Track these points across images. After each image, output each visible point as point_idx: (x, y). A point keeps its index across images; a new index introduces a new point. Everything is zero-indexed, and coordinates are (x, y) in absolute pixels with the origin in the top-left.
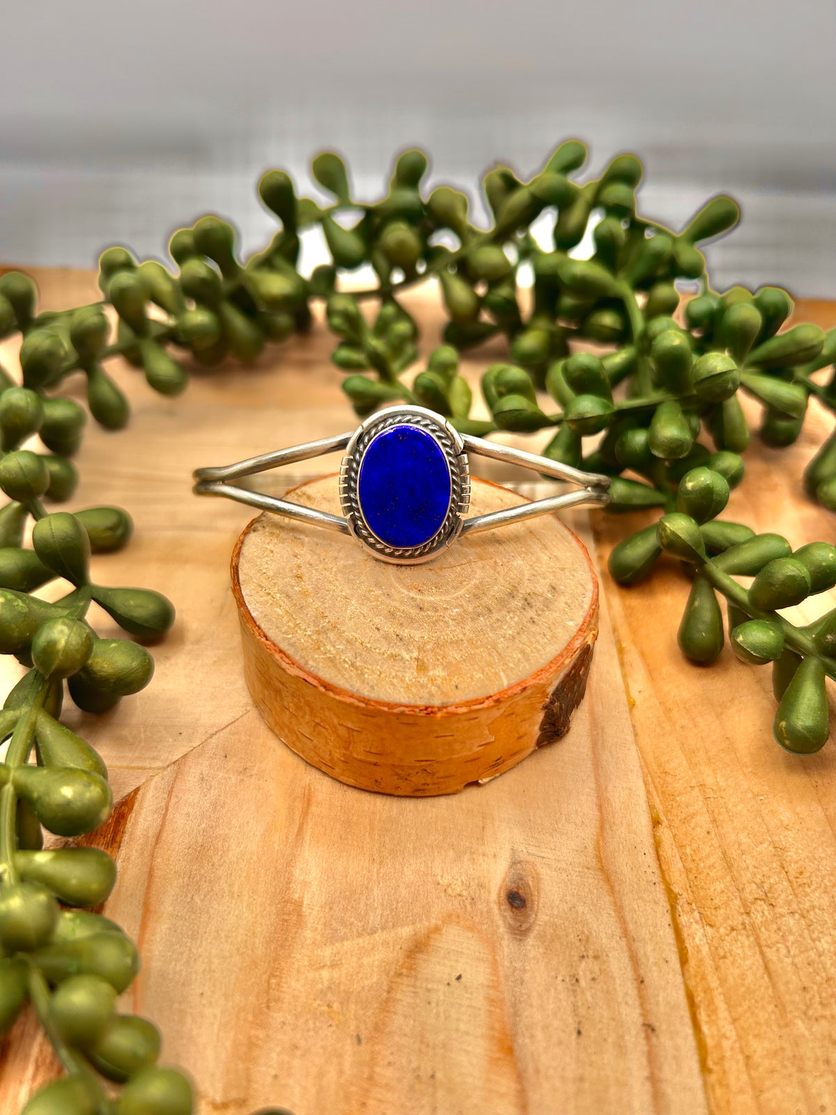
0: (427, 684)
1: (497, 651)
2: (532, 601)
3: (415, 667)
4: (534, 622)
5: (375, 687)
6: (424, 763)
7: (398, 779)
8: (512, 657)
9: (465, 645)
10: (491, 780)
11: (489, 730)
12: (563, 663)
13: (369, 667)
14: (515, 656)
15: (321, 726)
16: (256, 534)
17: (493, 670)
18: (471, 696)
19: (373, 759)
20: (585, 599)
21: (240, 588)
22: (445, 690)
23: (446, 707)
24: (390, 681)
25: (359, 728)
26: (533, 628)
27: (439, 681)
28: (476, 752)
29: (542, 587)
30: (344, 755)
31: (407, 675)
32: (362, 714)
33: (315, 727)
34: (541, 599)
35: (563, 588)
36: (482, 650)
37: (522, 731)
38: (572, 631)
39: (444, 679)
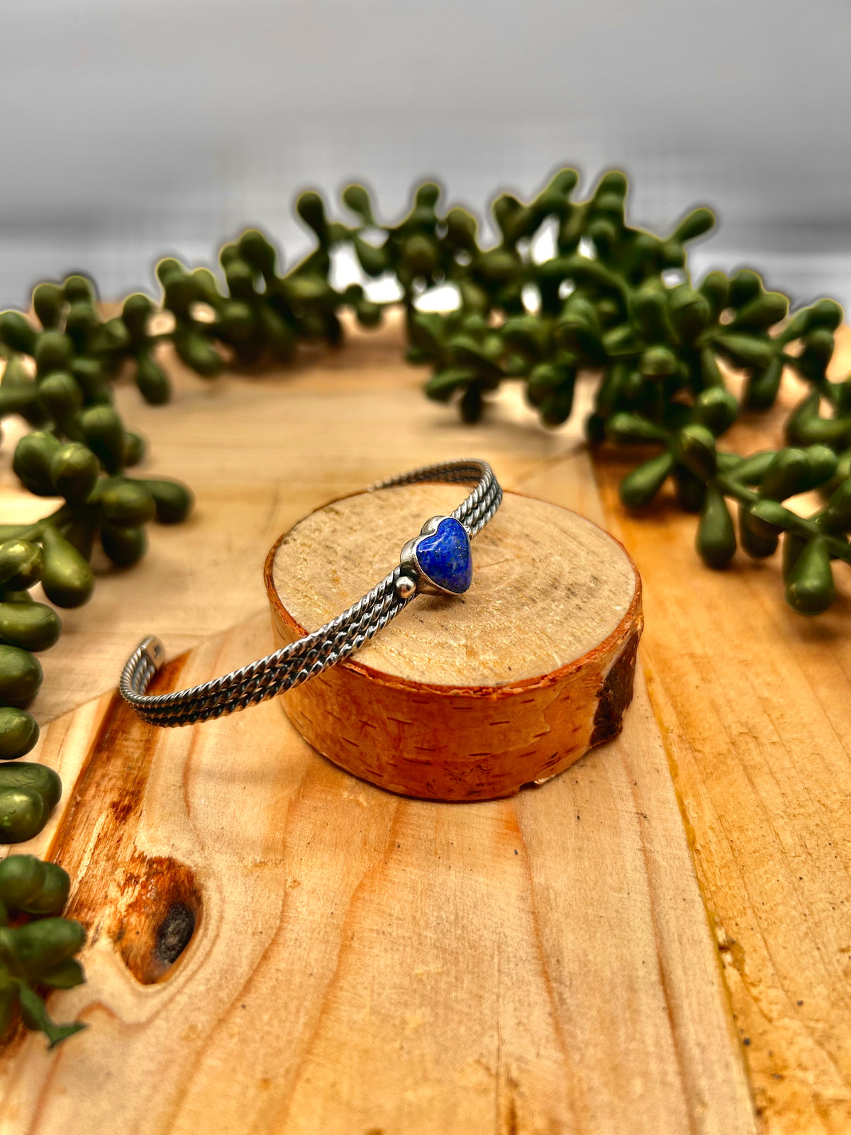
0: (479, 667)
1: (547, 636)
2: (575, 590)
3: (465, 653)
4: (580, 608)
5: (426, 672)
6: (478, 758)
7: (451, 779)
8: (563, 640)
9: (513, 631)
10: (548, 782)
11: (545, 717)
12: (615, 643)
13: (417, 655)
14: (565, 639)
15: (369, 725)
16: (287, 546)
17: (545, 652)
18: (525, 676)
19: (424, 758)
20: (629, 587)
21: (276, 593)
22: (498, 672)
23: (500, 688)
24: (441, 666)
25: (410, 719)
26: (580, 614)
27: (491, 664)
28: (532, 744)
29: (583, 577)
30: (394, 756)
31: (457, 660)
32: (414, 701)
33: (362, 727)
34: (584, 588)
35: (604, 578)
36: (530, 635)
37: (577, 722)
38: (620, 615)
39: (495, 662)
